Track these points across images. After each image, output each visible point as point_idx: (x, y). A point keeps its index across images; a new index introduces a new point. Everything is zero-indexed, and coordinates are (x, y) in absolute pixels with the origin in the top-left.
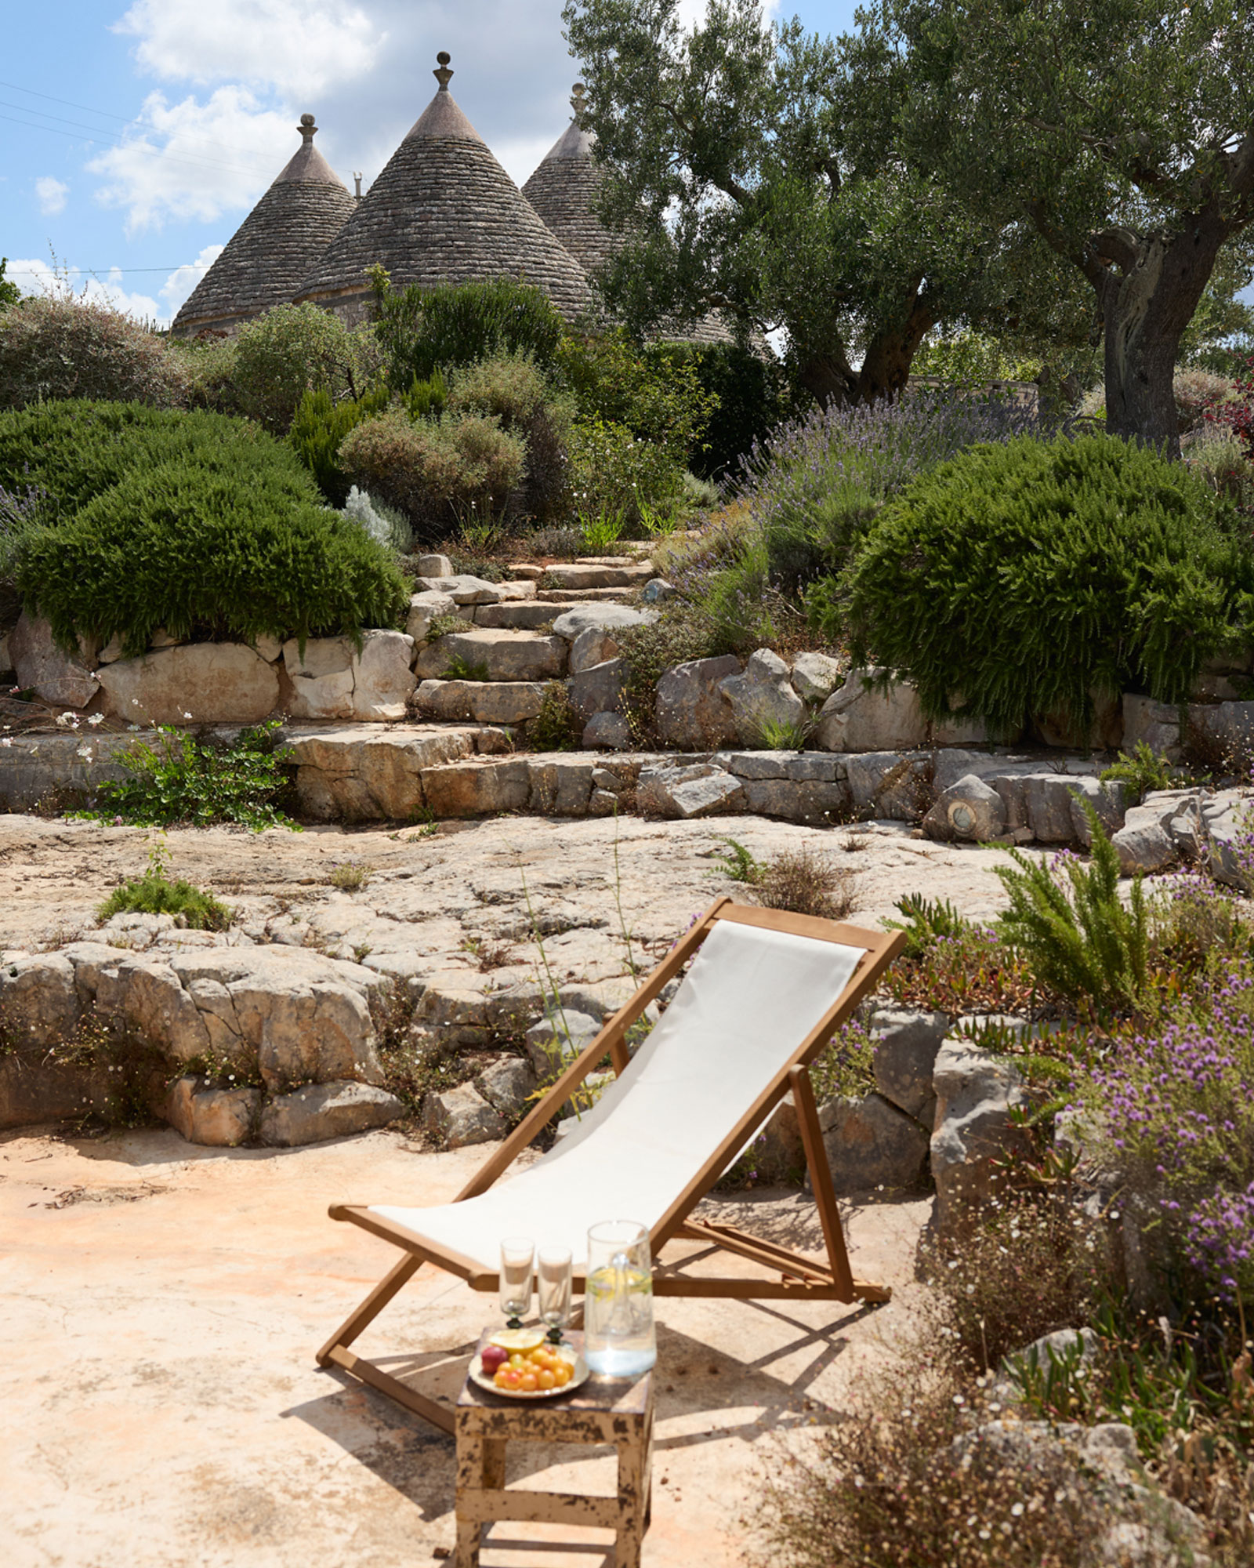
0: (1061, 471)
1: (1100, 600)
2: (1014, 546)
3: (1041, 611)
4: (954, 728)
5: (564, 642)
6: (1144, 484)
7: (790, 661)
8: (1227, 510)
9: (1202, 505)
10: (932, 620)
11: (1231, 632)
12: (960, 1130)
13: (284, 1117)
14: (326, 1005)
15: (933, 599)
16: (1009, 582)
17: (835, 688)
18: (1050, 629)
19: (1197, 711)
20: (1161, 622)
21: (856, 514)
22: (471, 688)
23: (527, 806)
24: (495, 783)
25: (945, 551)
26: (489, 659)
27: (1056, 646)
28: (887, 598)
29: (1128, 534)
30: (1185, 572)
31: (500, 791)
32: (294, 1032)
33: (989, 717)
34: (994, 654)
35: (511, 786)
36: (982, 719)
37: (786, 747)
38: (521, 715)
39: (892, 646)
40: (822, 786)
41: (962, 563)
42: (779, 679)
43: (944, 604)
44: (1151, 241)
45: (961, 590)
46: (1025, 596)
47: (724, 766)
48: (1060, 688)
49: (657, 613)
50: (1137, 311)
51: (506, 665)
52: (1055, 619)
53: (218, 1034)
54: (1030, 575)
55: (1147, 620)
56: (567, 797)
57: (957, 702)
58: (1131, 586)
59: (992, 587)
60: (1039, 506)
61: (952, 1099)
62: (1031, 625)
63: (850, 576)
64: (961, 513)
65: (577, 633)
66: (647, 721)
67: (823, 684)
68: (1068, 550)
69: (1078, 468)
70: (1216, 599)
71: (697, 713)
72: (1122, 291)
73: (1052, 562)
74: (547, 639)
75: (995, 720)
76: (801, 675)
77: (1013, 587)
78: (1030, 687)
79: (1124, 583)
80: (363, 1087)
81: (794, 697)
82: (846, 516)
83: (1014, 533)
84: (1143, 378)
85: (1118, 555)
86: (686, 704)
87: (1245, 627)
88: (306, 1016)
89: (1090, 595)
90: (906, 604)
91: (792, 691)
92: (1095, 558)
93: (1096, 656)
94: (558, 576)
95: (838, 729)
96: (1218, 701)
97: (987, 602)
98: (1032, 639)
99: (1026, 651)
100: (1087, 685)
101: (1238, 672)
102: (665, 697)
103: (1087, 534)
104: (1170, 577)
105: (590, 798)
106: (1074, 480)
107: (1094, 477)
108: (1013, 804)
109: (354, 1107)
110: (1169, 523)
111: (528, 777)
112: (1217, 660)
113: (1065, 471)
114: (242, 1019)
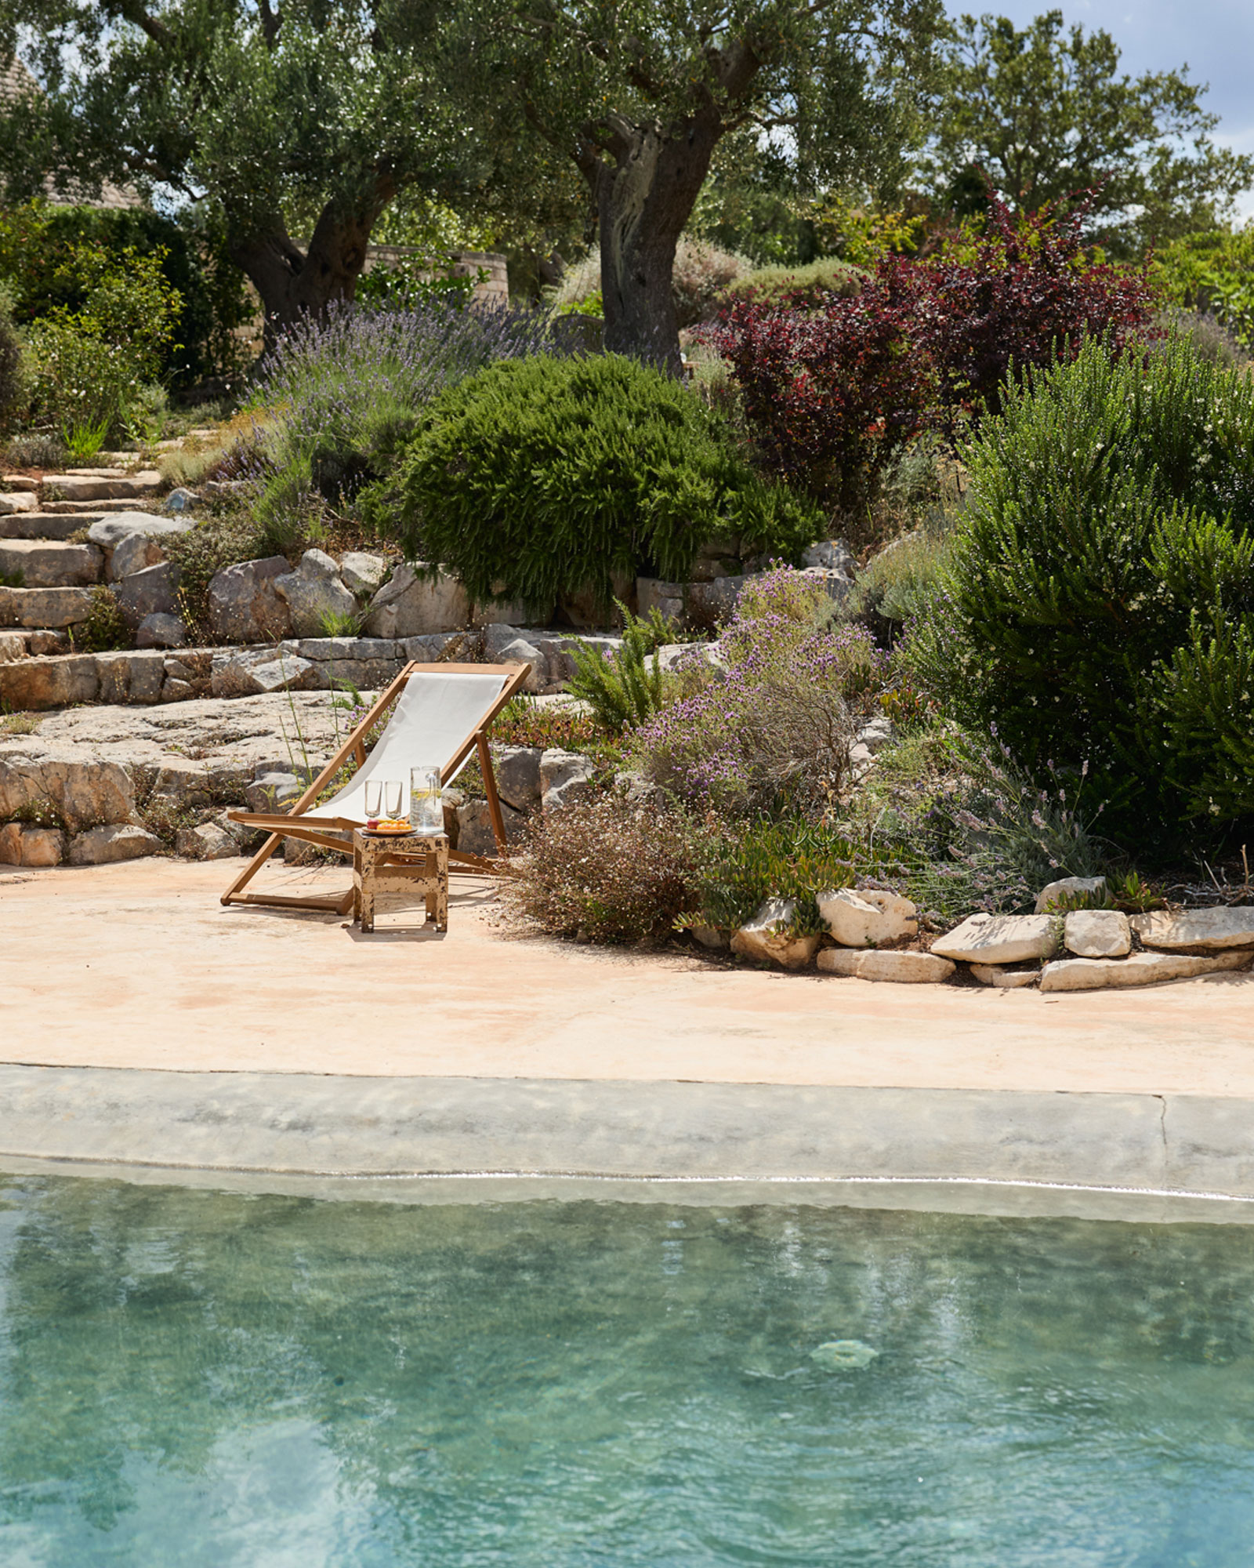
0: (579, 388)
1: (616, 497)
2: (546, 454)
3: (569, 507)
4: (496, 611)
5: (102, 550)
6: (649, 400)
7: (338, 561)
8: (719, 423)
9: (698, 416)
10: (475, 517)
11: (721, 522)
12: (559, 793)
13: (88, 845)
14: (107, 771)
15: (475, 499)
16: (541, 484)
17: (383, 582)
18: (576, 522)
19: (696, 589)
20: (665, 515)
21: (397, 423)
22: (15, 595)
23: (99, 696)
24: (69, 676)
25: (484, 457)
26: (24, 567)
27: (582, 536)
28: (435, 498)
29: (637, 442)
30: (683, 474)
31: (73, 684)
32: (87, 789)
33: (527, 599)
34: (530, 545)
35: (82, 679)
36: (520, 601)
37: (344, 634)
38: (69, 619)
39: (440, 541)
40: (385, 664)
41: (500, 468)
42: (330, 576)
43: (486, 503)
44: (645, 132)
45: (502, 490)
46: (554, 495)
47: (292, 651)
48: (586, 572)
49: (192, 521)
50: (633, 207)
51: (43, 571)
52: (581, 514)
53: (33, 792)
54: (559, 477)
55: (655, 513)
56: (141, 686)
57: (498, 587)
58: (641, 486)
59: (527, 488)
60: (563, 419)
61: (552, 779)
62: (561, 519)
63: (399, 479)
64: (496, 424)
65: (116, 540)
66: (203, 619)
67: (372, 579)
68: (589, 456)
69: (593, 386)
70: (708, 496)
71: (253, 610)
72: (617, 186)
73: (576, 466)
74: (83, 547)
75: (531, 601)
76: (349, 572)
77: (546, 487)
78: (561, 572)
79: (635, 484)
80: (136, 828)
81: (346, 592)
82: (388, 426)
83: (543, 442)
84: (641, 280)
85: (630, 460)
86: (241, 602)
87: (731, 517)
88: (94, 779)
89: (608, 493)
90: (452, 503)
91: (341, 585)
92: (612, 463)
93: (614, 544)
94: (59, 487)
95: (389, 619)
96: (710, 580)
97: (523, 500)
98: (562, 530)
99: (558, 540)
100: (608, 569)
101: (728, 556)
102: (220, 596)
103: (604, 443)
104: (672, 477)
105: (162, 686)
106: (590, 396)
107: (607, 394)
108: (554, 663)
109: (134, 839)
110: (670, 433)
111: (97, 671)
112: (710, 547)
113: (582, 388)
114: (49, 782)
